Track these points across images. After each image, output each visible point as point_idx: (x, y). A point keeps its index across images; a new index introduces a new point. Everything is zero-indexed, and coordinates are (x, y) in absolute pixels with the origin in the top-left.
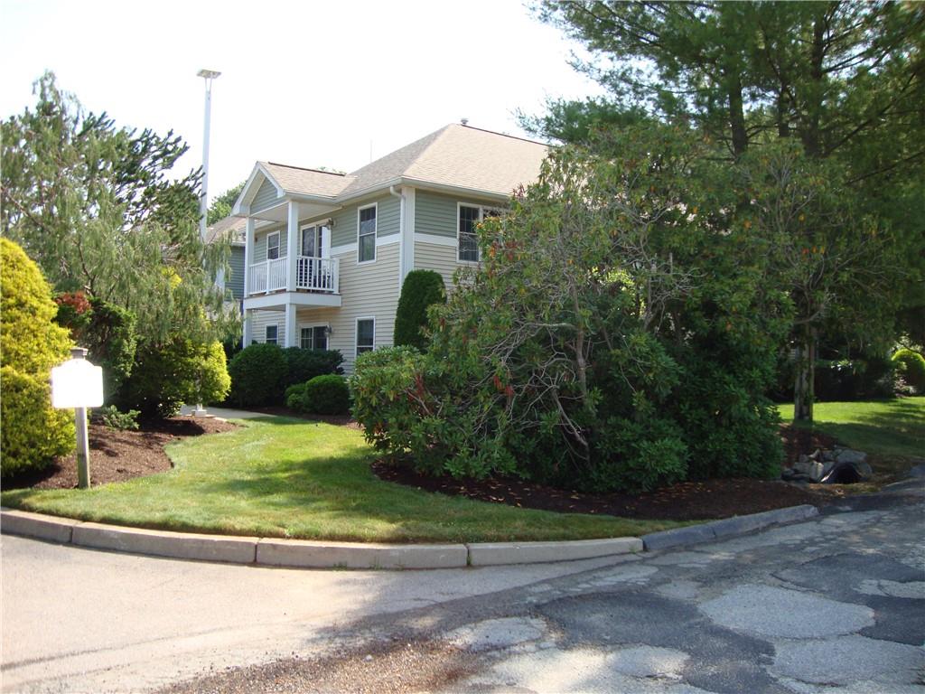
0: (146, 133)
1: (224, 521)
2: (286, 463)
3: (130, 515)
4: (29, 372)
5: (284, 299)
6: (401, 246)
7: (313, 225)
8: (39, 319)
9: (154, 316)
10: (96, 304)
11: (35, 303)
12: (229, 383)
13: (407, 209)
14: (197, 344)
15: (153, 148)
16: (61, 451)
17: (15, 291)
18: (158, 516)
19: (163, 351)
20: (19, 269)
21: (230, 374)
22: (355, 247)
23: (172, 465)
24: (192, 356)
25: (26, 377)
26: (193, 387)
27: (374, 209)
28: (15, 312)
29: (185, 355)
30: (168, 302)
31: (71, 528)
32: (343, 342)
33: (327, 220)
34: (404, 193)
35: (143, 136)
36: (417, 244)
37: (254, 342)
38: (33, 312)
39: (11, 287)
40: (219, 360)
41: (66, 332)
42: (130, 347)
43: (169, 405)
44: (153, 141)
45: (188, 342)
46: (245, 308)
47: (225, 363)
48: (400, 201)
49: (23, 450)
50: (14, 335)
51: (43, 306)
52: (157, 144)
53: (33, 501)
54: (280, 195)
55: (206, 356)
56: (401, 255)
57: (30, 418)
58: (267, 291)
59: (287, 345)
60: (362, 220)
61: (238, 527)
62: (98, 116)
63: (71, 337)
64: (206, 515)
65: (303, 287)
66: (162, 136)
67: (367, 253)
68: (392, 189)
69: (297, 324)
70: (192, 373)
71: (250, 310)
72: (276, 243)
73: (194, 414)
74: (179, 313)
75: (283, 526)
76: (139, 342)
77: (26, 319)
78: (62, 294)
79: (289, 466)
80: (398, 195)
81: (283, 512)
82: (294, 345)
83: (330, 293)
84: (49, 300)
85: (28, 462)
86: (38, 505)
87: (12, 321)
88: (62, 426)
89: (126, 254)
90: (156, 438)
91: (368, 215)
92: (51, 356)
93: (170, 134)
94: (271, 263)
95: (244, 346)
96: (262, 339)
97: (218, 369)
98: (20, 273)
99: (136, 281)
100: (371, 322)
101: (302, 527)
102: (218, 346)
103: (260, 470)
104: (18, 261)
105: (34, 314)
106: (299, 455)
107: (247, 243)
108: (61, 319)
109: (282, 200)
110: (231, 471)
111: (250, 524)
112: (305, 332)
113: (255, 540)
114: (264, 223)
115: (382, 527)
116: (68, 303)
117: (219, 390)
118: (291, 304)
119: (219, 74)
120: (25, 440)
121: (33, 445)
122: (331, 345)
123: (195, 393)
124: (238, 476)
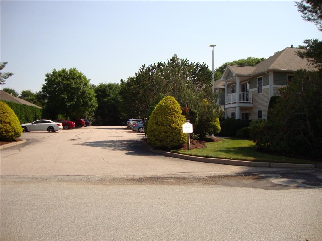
0: (197, 63)
1: (219, 156)
2: (233, 147)
3: (199, 154)
4: (177, 125)
5: (236, 105)
6: (269, 89)
7: (244, 82)
8: (179, 114)
9: (202, 112)
10: (190, 110)
11: (178, 110)
12: (220, 128)
13: (271, 78)
14: (212, 119)
15: (199, 67)
16: (184, 142)
17: (174, 108)
18: (205, 155)
19: (204, 121)
20: (175, 103)
21: (221, 126)
22: (256, 89)
23: (207, 147)
24: (211, 122)
25: (177, 126)
26: (211, 129)
27: (261, 78)
28: (174, 112)
29: (209, 121)
30: (205, 109)
31: (188, 157)
32: (254, 117)
33: (248, 81)
34: (270, 73)
35: (196, 64)
36: (274, 88)
37: (228, 117)
38: (178, 112)
39: (173, 107)
40: (218, 123)
41: (184, 116)
42: (197, 120)
43: (205, 135)
44: (199, 65)
45: (210, 118)
46: (225, 107)
47: (219, 123)
48: (268, 76)
49: (177, 142)
50: (174, 117)
51: (179, 111)
52: (200, 66)
53: (180, 152)
54: (234, 75)
55: (215, 121)
56: (269, 91)
57: (178, 135)
58: (231, 102)
59: (237, 118)
60: (258, 81)
61: (221, 157)
62: (185, 59)
63: (185, 118)
64: (215, 155)
65: (241, 101)
66: (201, 64)
67: (259, 91)
68: (266, 72)
69: (240, 112)
70: (211, 126)
71: (227, 108)
72: (234, 88)
73: (211, 137)
74: (208, 111)
75: (231, 157)
76: (199, 118)
77: (176, 114)
78: (183, 108)
79: (234, 148)
80: (268, 74)
81: (231, 155)
82: (239, 118)
83: (250, 103)
84: (180, 110)
85: (178, 144)
86: (181, 152)
87: (174, 115)
88: (184, 137)
89: (196, 98)
90: (202, 142)
91: (260, 79)
92: (181, 122)
93: (203, 63)
94: (232, 94)
95: (225, 118)
96: (230, 117)
97: (218, 125)
98: (175, 104)
99: (198, 104)
100: (261, 111)
101: (235, 158)
102: (217, 119)
103: (227, 148)
104: (174, 101)
105: (178, 113)
106: (237, 146)
107: (225, 88)
108: (183, 114)
109: (235, 76)
110: (221, 148)
111: (224, 157)
112: (243, 114)
113: (225, 160)
114: (230, 82)
115: (252, 158)
116: (184, 110)
117: (218, 130)
118: (238, 106)
119: (215, 46)
120: (177, 140)
121: (178, 141)
122: (250, 118)
123: (212, 131)
124: (222, 149)
